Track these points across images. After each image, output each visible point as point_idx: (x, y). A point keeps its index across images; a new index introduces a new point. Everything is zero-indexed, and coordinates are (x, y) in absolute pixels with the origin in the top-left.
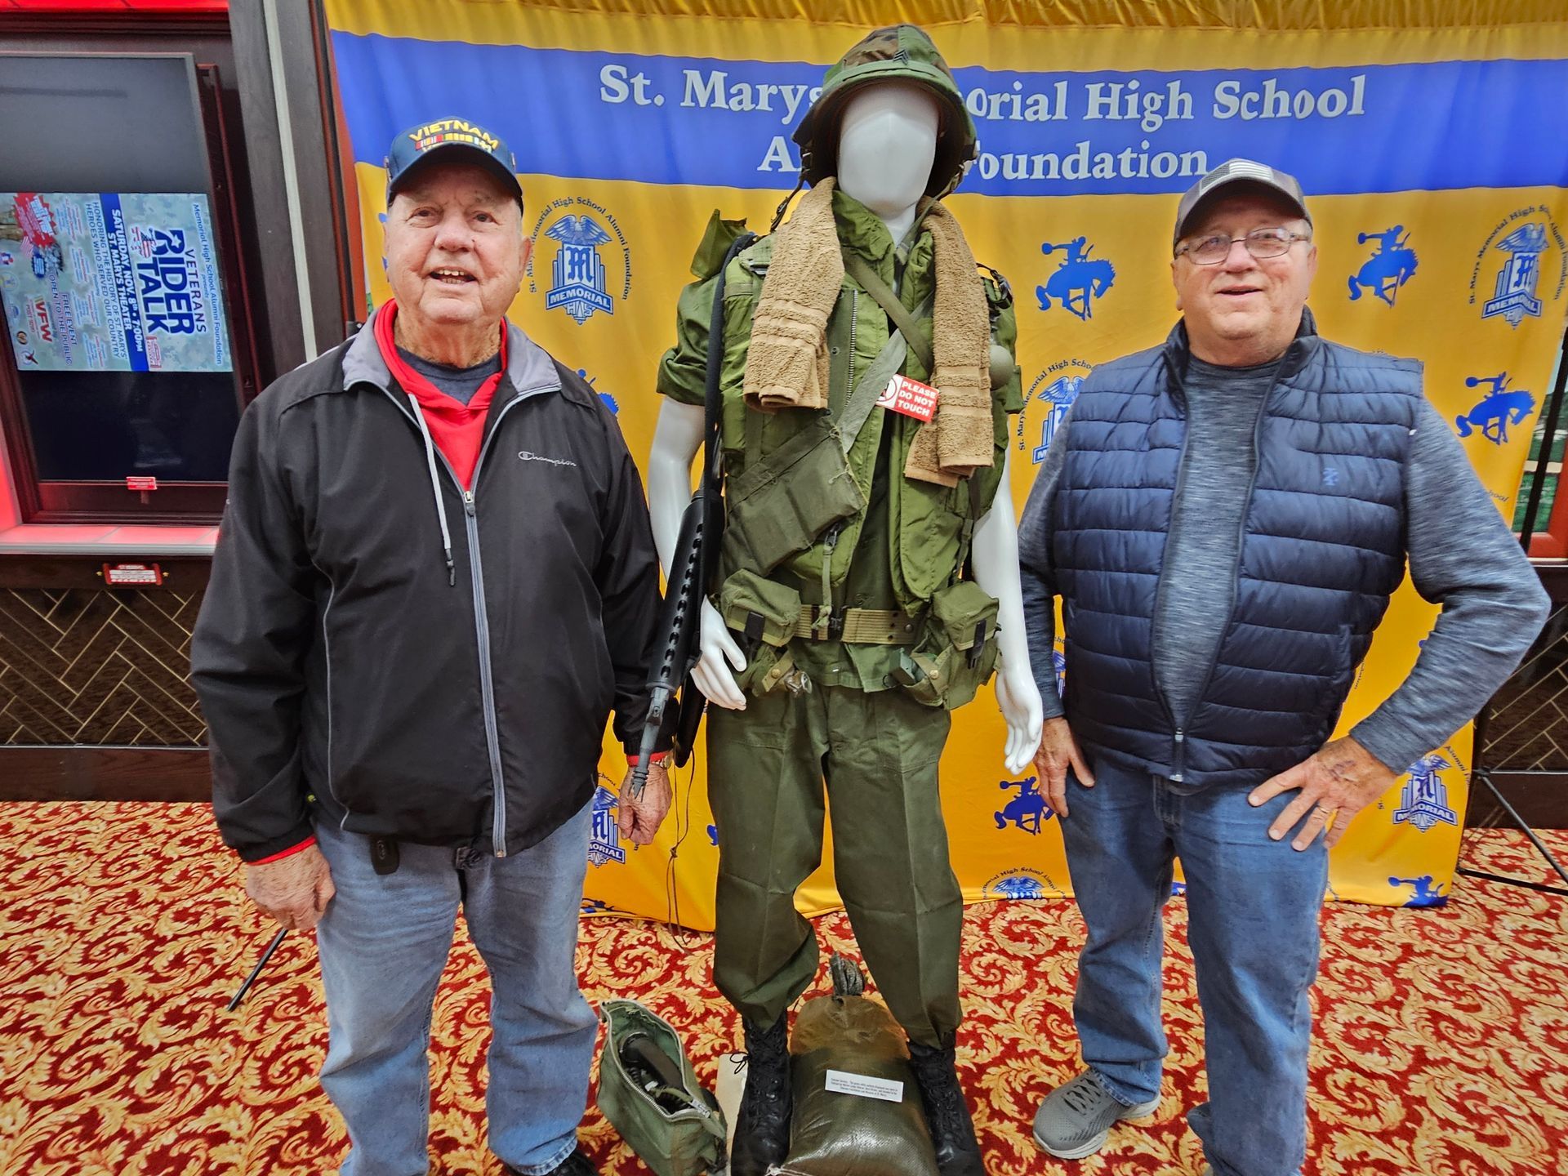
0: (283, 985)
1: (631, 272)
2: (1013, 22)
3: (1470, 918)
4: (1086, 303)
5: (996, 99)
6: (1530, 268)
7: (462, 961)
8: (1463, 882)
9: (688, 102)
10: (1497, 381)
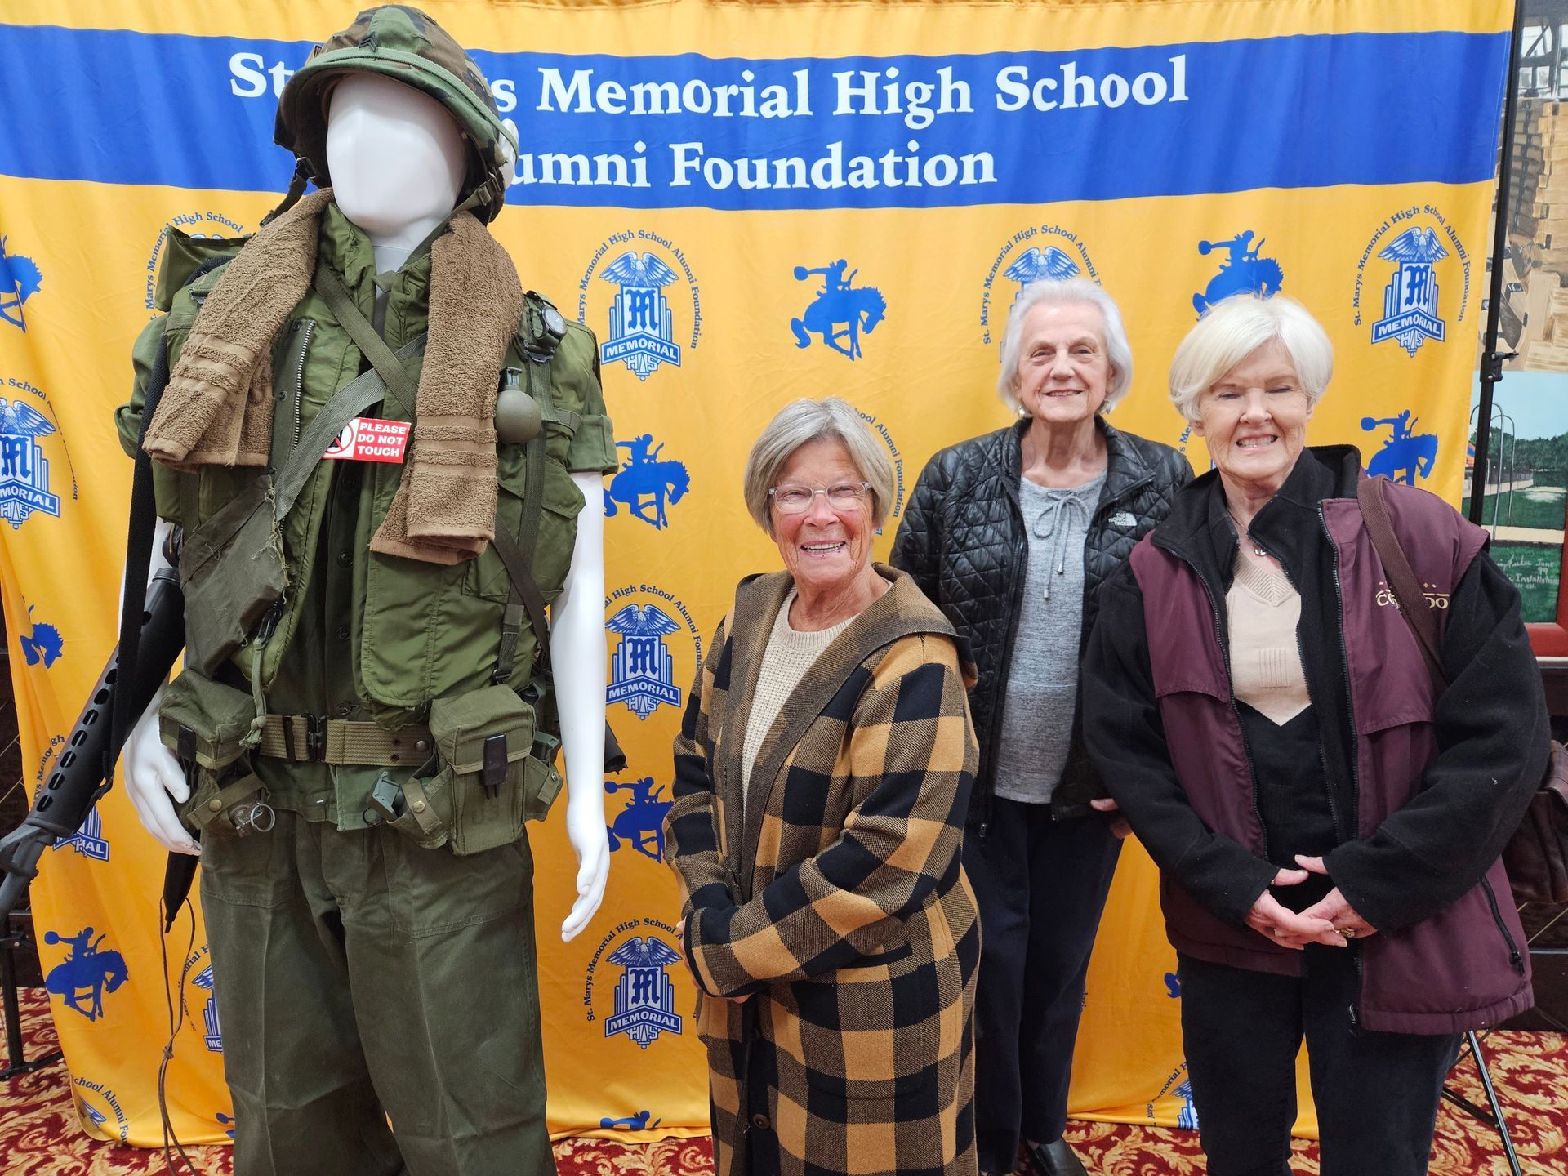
4: (854, 339)
5: (723, 93)
6: (1421, 281)
10: (1399, 423)
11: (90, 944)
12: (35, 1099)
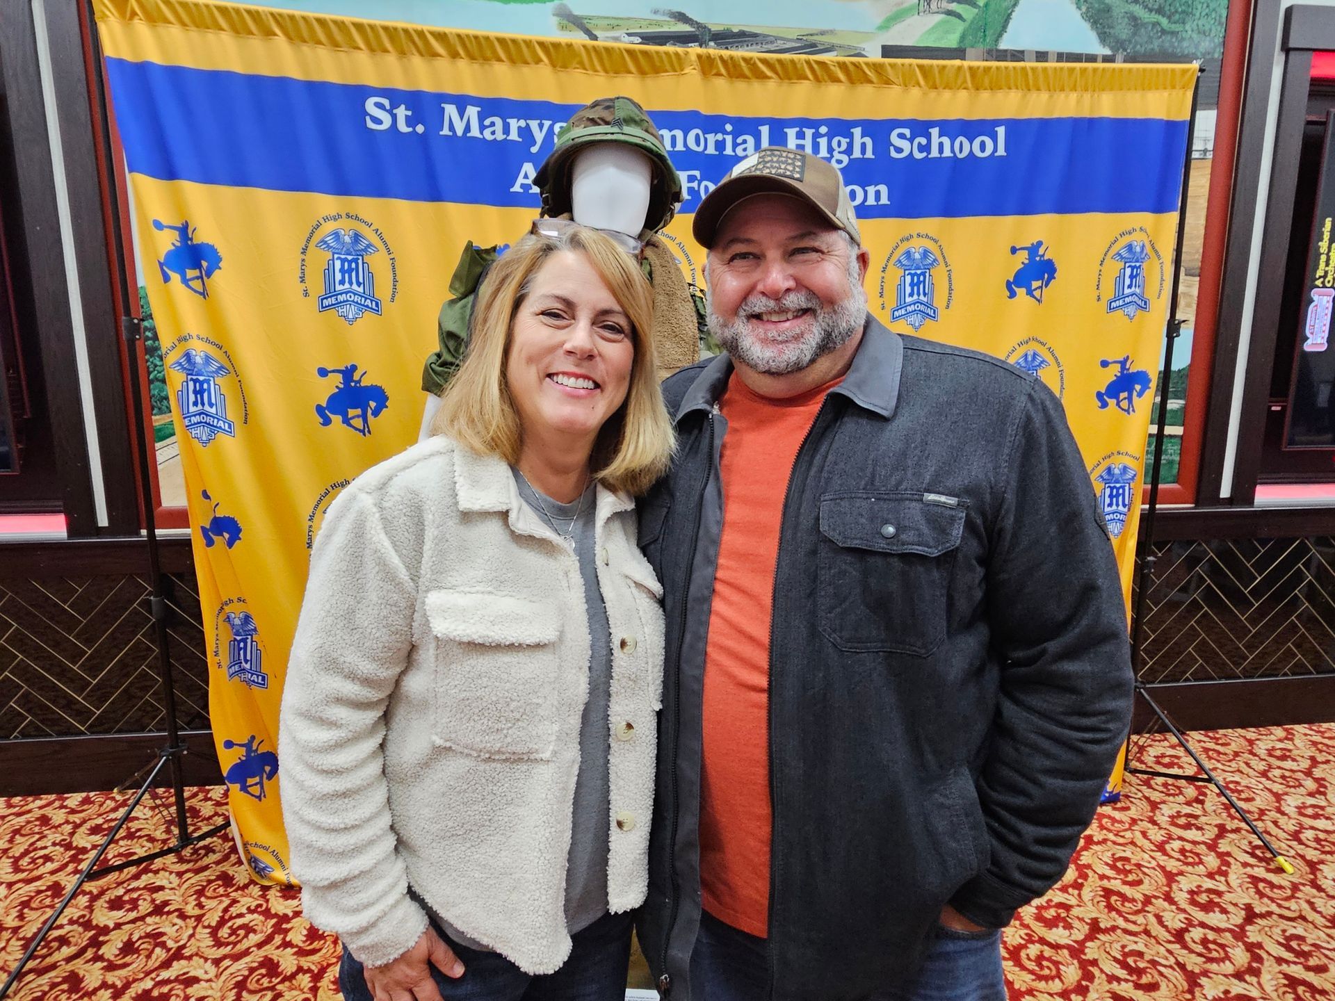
0: (52, 974)
1: (397, 278)
2: (722, 75)
3: (1138, 809)
5: (711, 138)
6: (1137, 274)
7: (242, 932)
8: (1133, 780)
9: (446, 131)
10: (1123, 363)
11: (254, 748)
12: (200, 864)
